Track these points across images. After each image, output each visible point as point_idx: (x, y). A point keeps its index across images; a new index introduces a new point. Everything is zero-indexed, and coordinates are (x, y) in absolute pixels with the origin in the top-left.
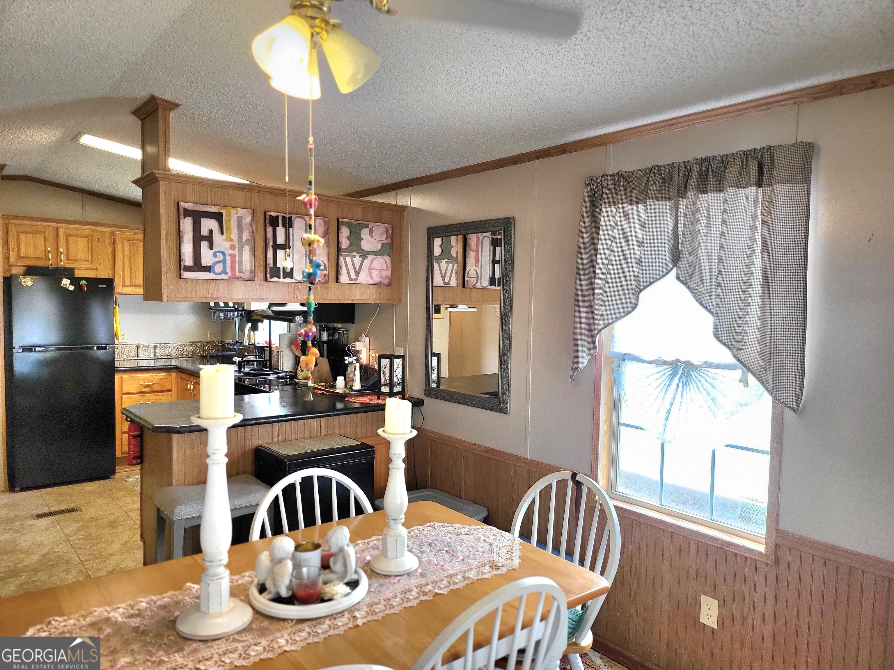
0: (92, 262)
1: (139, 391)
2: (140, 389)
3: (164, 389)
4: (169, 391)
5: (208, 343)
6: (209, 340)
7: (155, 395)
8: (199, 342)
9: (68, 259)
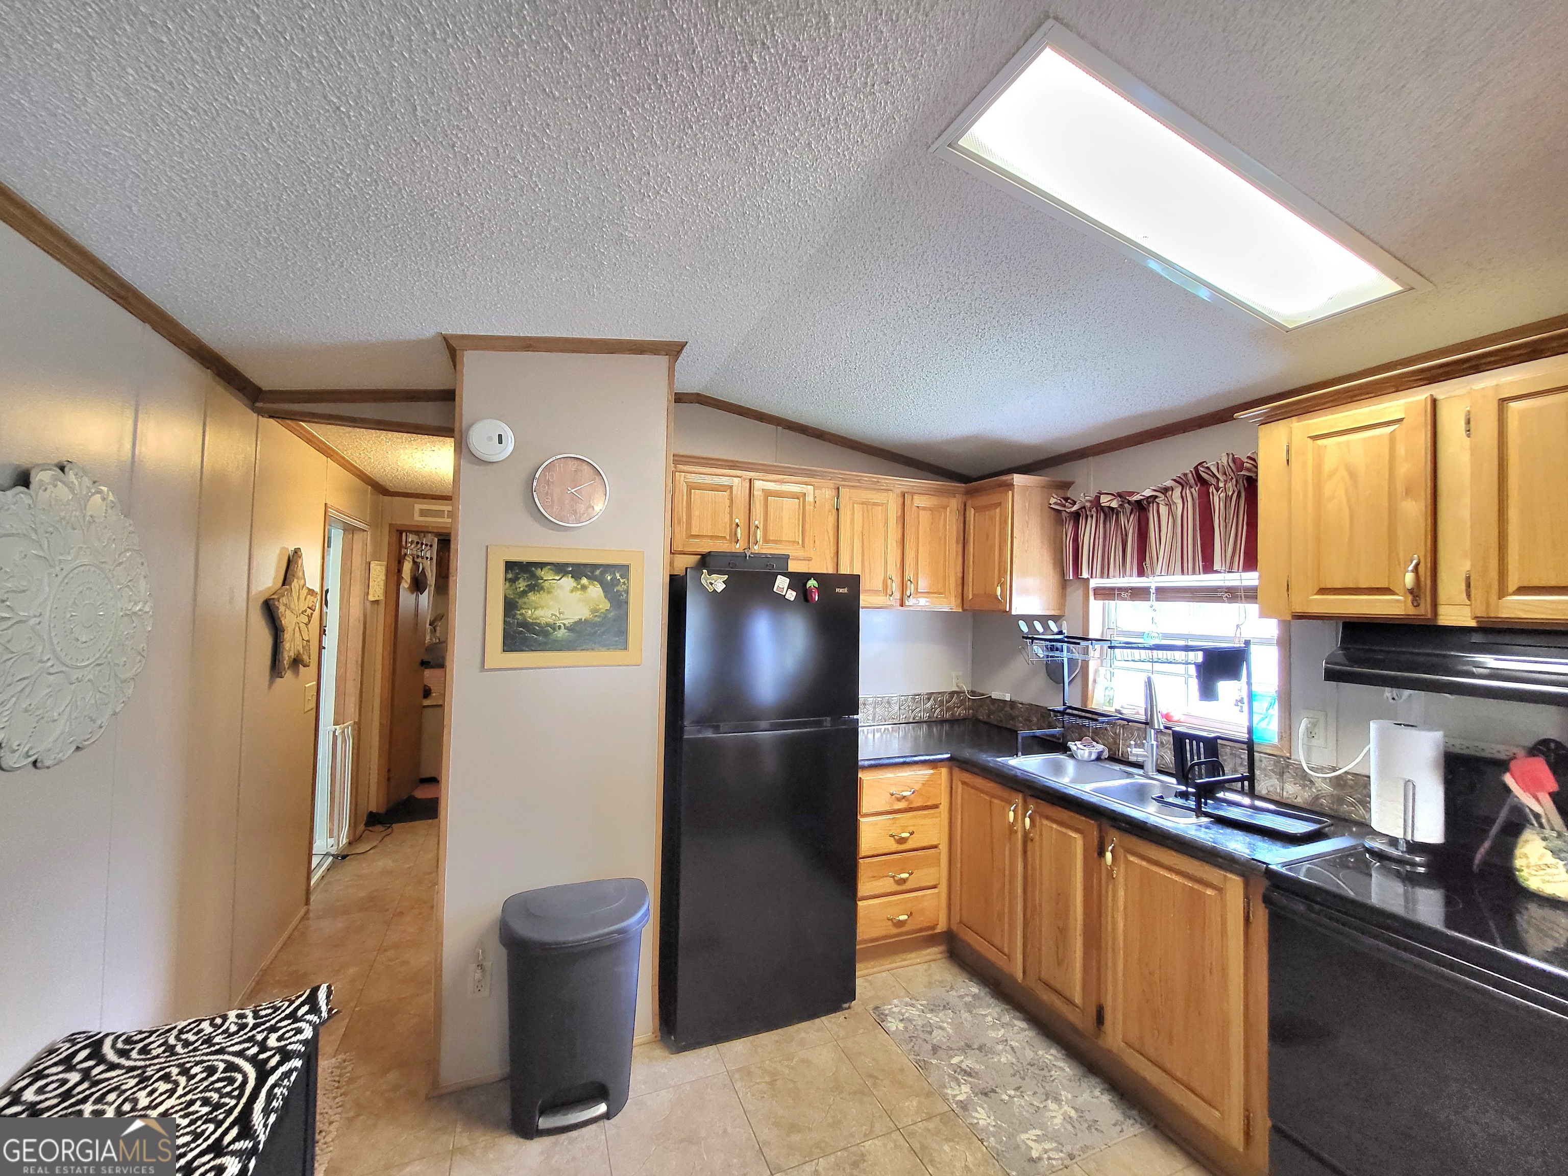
0: (803, 546)
1: (888, 808)
2: (891, 804)
3: (929, 803)
4: (936, 806)
5: (952, 693)
6: (955, 689)
7: (915, 817)
8: (939, 693)
9: (766, 541)
